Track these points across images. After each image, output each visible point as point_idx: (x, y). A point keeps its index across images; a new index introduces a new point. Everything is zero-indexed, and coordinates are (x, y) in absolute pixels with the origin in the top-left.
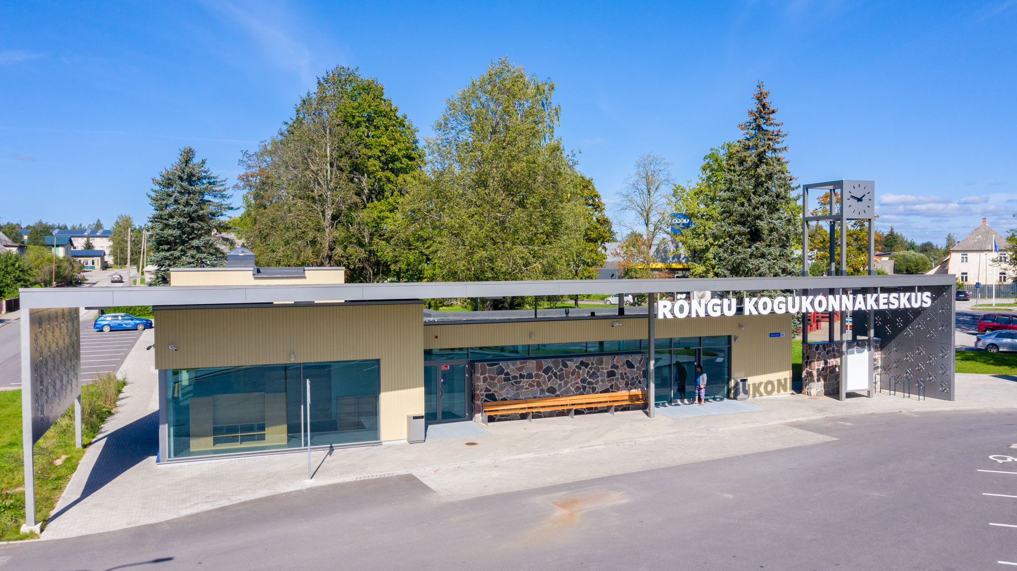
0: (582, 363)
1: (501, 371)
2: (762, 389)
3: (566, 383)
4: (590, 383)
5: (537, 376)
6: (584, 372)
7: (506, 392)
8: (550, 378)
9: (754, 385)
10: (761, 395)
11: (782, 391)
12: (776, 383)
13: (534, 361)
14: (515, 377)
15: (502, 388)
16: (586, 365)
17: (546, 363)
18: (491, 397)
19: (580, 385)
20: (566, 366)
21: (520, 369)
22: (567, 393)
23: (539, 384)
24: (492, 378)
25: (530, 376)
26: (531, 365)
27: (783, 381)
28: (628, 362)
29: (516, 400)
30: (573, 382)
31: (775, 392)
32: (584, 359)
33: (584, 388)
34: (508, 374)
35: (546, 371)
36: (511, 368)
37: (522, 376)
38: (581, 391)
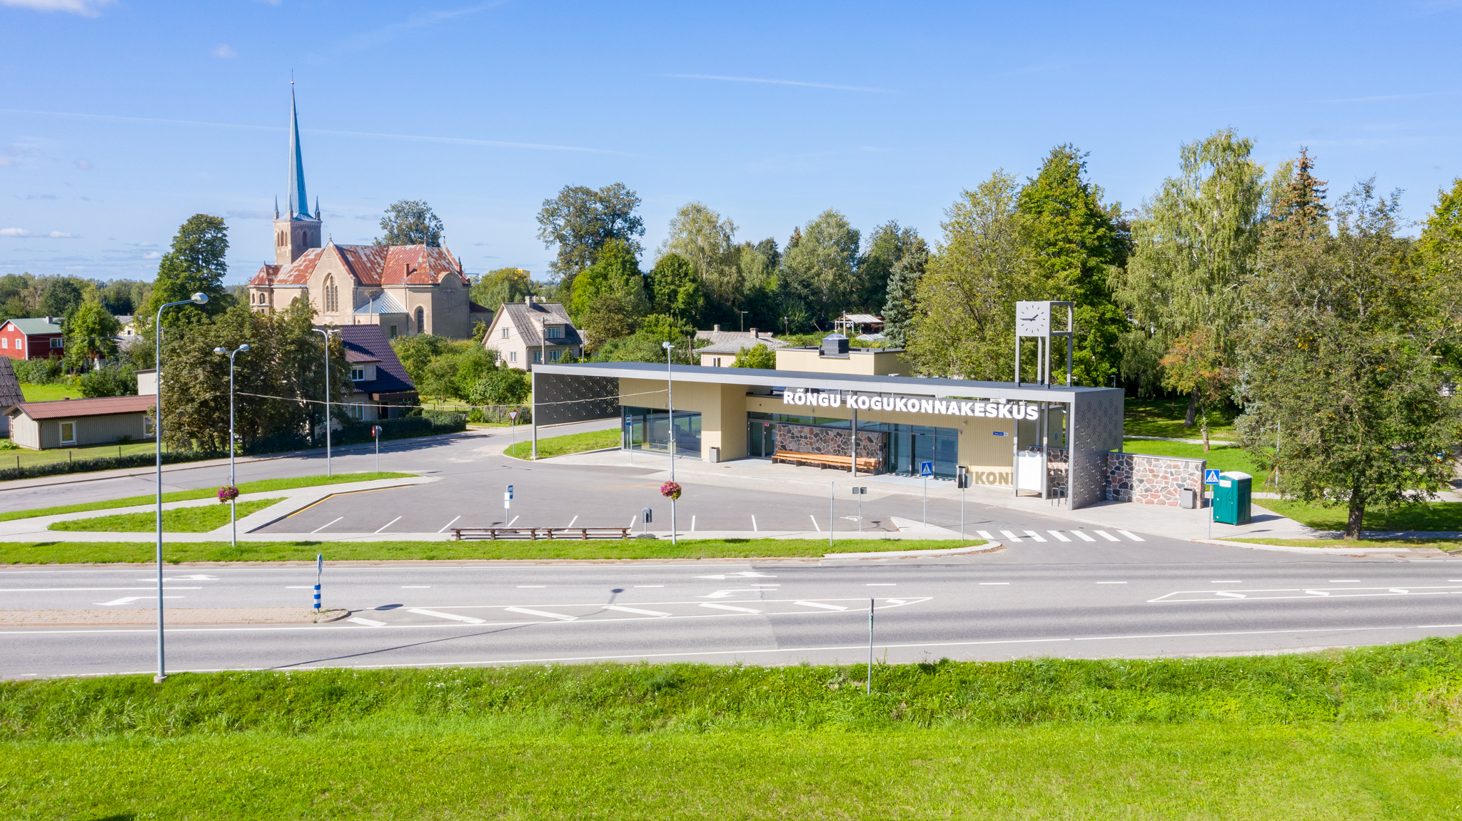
0: (838, 434)
1: (789, 431)
2: (984, 478)
3: (828, 446)
4: (843, 449)
5: (810, 438)
6: (839, 439)
7: (792, 446)
8: (818, 441)
9: (977, 473)
10: (983, 483)
11: (1003, 484)
12: (997, 476)
13: (808, 428)
14: (797, 437)
15: (790, 442)
16: (841, 436)
17: (816, 430)
18: (784, 447)
19: (837, 448)
20: (828, 434)
21: (801, 432)
22: (828, 453)
23: (811, 444)
24: (784, 435)
25: (806, 437)
26: (807, 429)
27: (1005, 475)
28: (869, 437)
29: (798, 452)
30: (832, 446)
31: (997, 483)
32: (839, 431)
33: (839, 451)
34: (793, 434)
35: (816, 435)
36: (795, 430)
37: (801, 437)
38: (837, 453)
